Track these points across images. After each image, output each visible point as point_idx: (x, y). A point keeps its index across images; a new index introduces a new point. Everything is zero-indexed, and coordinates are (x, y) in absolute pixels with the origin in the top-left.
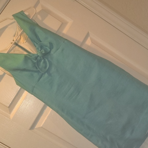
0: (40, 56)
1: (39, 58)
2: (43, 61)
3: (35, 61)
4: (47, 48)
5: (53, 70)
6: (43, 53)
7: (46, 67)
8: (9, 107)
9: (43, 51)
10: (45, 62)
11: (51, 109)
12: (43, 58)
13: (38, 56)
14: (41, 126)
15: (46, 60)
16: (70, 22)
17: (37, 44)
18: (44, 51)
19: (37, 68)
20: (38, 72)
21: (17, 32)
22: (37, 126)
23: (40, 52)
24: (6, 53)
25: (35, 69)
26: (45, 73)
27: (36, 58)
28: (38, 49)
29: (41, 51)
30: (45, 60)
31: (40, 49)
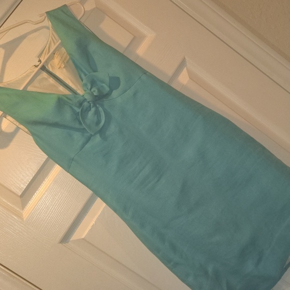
0: (88, 100)
1: (86, 104)
2: (93, 109)
3: (78, 110)
4: (104, 85)
5: (113, 128)
6: (95, 94)
7: (98, 123)
8: (21, 196)
9: (94, 91)
10: (97, 113)
11: (104, 205)
12: (95, 105)
13: (85, 100)
14: (83, 237)
15: (100, 109)
16: (149, 35)
17: (86, 75)
18: (96, 90)
19: (80, 123)
20: (83, 131)
21: (48, 46)
22: (75, 236)
23: (89, 91)
24: (21, 89)
25: (77, 126)
26: (95, 134)
27: (80, 104)
28: (85, 85)
29: (92, 90)
30: (97, 108)
31: (89, 87)
